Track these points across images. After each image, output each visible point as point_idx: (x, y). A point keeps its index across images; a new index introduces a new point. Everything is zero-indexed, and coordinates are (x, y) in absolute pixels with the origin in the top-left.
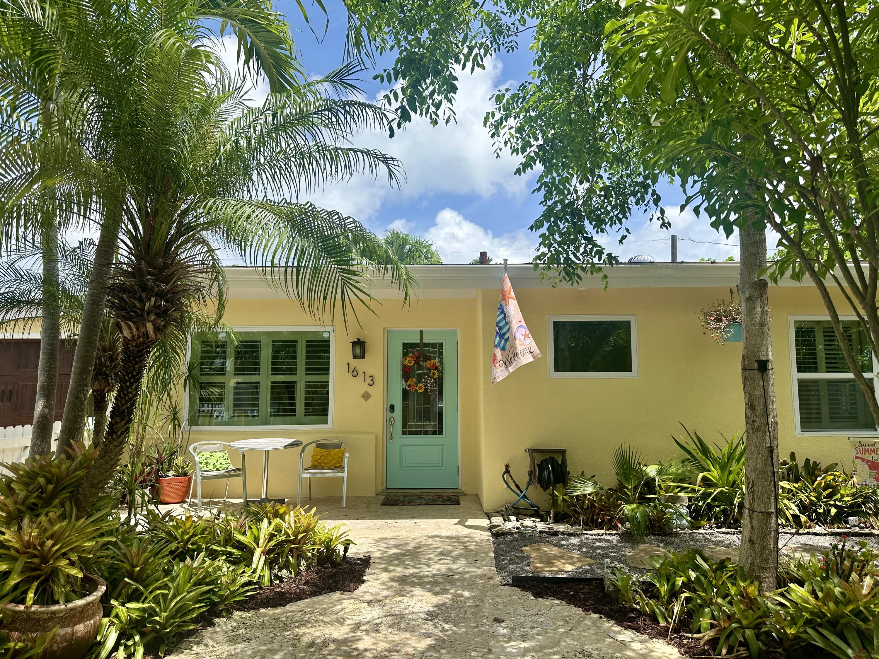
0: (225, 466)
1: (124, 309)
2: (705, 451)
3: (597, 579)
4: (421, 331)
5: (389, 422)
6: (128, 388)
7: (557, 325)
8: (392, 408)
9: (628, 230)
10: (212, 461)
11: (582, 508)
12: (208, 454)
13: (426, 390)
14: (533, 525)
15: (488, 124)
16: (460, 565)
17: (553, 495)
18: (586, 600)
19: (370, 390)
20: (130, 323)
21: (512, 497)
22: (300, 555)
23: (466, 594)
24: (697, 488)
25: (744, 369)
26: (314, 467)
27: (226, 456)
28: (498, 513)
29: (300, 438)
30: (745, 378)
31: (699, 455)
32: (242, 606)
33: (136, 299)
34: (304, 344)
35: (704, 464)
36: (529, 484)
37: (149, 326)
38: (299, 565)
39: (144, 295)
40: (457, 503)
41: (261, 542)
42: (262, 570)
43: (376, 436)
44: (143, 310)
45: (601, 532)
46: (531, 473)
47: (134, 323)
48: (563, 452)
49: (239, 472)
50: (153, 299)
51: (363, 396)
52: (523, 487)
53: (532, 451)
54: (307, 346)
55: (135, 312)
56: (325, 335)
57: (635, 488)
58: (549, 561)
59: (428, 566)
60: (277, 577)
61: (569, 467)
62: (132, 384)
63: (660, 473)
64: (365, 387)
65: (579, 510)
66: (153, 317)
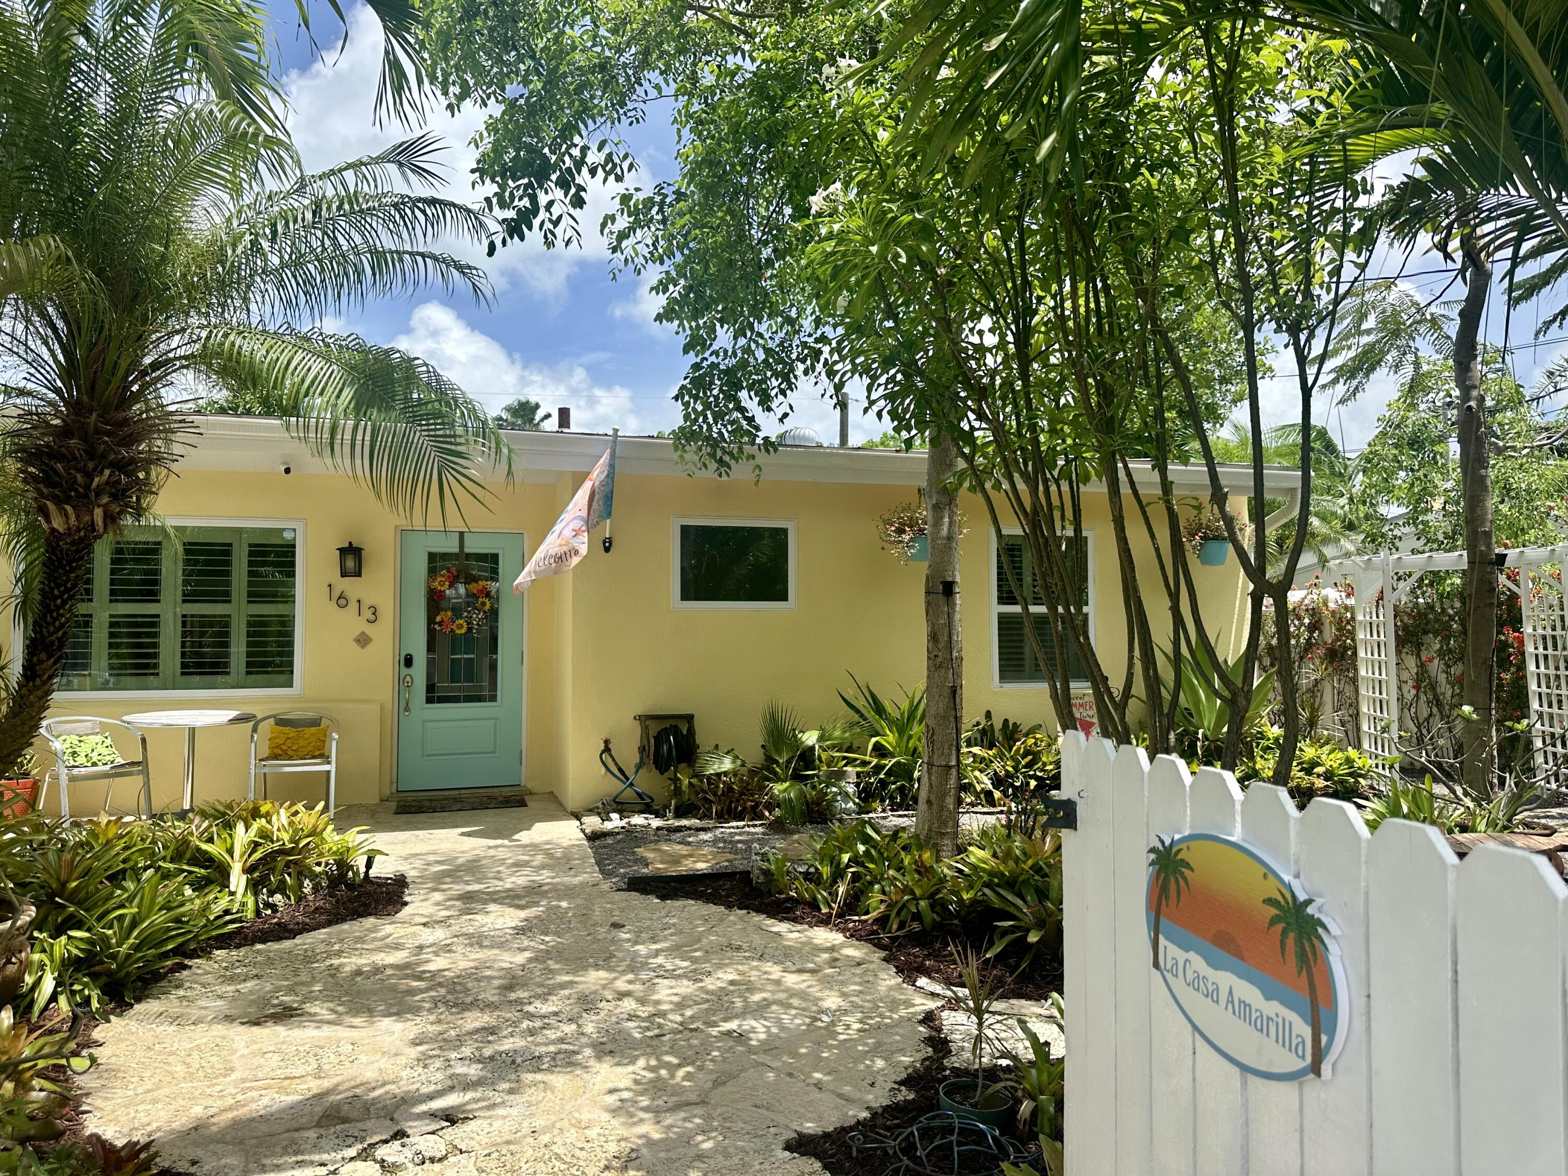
0: (108, 758)
1: (54, 485)
2: (880, 710)
3: (741, 873)
5: (403, 684)
6: (58, 608)
7: (685, 530)
8: (409, 661)
10: (83, 750)
11: (715, 795)
12: (74, 739)
13: (470, 629)
14: (645, 822)
16: (545, 876)
17: (676, 780)
18: (727, 896)
19: (370, 630)
20: (68, 507)
21: (614, 786)
22: (302, 872)
23: (564, 904)
24: (868, 758)
25: (928, 593)
26: (276, 757)
27: (108, 742)
28: (591, 811)
29: (249, 710)
30: (928, 604)
31: (871, 715)
32: (224, 941)
33: (78, 470)
34: (245, 551)
35: (877, 727)
36: (639, 767)
37: (98, 513)
38: (301, 886)
39: (91, 465)
40: (522, 804)
41: (237, 854)
42: (244, 895)
43: (382, 707)
44: (87, 487)
45: (741, 824)
46: (642, 750)
47: (74, 507)
48: (689, 718)
50: (107, 472)
51: (358, 641)
52: (630, 772)
53: (644, 719)
54: (251, 554)
55: (76, 491)
56: (288, 535)
57: (789, 762)
58: (676, 860)
59: (500, 879)
60: (267, 905)
61: (699, 739)
62: (64, 603)
63: (821, 739)
64: (360, 625)
65: (712, 798)
66: (105, 500)
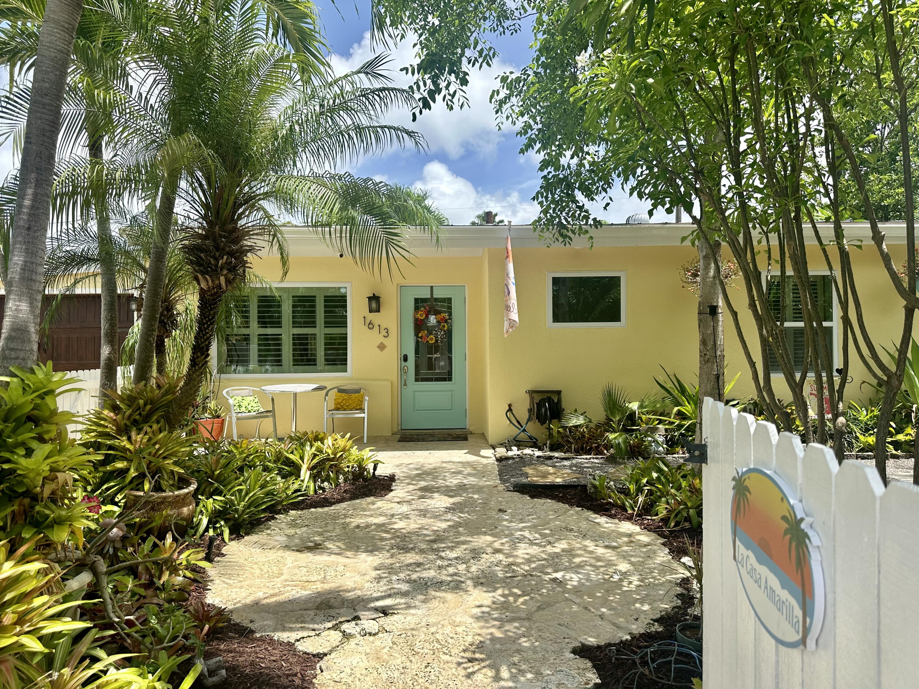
0: (256, 408)
1: (200, 265)
2: (683, 390)
3: (582, 486)
4: (432, 287)
5: (403, 371)
6: (206, 329)
7: (556, 281)
8: (405, 359)
9: (611, 199)
10: (244, 404)
11: (574, 438)
12: (240, 398)
13: (437, 341)
14: (532, 453)
15: (493, 100)
16: (469, 480)
17: (549, 429)
18: (571, 499)
19: (386, 341)
20: (207, 277)
21: (514, 431)
22: (338, 471)
23: (476, 496)
24: (672, 420)
25: (700, 313)
26: (338, 409)
27: (256, 400)
28: (502, 445)
29: (323, 384)
30: (700, 320)
31: (676, 393)
32: (296, 506)
33: (211, 257)
34: (322, 299)
35: (680, 401)
36: (529, 420)
37: (222, 279)
38: (338, 478)
39: (217, 254)
40: (466, 439)
41: (305, 461)
42: (308, 482)
43: (392, 383)
44: (216, 266)
45: (588, 457)
46: (530, 411)
47: (210, 276)
48: (559, 393)
49: (271, 413)
50: (225, 257)
51: (379, 347)
52: (523, 423)
53: (532, 393)
54: (326, 301)
55: (211, 268)
56: (343, 291)
57: (620, 421)
58: (545, 475)
59: (445, 480)
60: (320, 488)
61: (564, 405)
62: (208, 326)
63: (641, 407)
64: (380, 339)
65: (572, 440)
66: (225, 272)
